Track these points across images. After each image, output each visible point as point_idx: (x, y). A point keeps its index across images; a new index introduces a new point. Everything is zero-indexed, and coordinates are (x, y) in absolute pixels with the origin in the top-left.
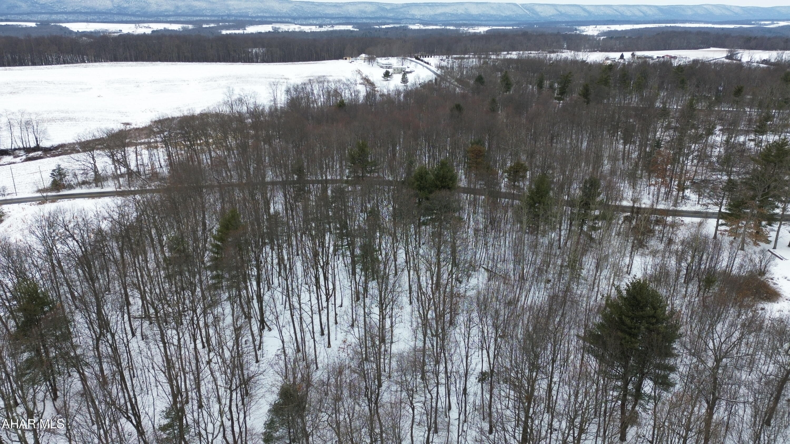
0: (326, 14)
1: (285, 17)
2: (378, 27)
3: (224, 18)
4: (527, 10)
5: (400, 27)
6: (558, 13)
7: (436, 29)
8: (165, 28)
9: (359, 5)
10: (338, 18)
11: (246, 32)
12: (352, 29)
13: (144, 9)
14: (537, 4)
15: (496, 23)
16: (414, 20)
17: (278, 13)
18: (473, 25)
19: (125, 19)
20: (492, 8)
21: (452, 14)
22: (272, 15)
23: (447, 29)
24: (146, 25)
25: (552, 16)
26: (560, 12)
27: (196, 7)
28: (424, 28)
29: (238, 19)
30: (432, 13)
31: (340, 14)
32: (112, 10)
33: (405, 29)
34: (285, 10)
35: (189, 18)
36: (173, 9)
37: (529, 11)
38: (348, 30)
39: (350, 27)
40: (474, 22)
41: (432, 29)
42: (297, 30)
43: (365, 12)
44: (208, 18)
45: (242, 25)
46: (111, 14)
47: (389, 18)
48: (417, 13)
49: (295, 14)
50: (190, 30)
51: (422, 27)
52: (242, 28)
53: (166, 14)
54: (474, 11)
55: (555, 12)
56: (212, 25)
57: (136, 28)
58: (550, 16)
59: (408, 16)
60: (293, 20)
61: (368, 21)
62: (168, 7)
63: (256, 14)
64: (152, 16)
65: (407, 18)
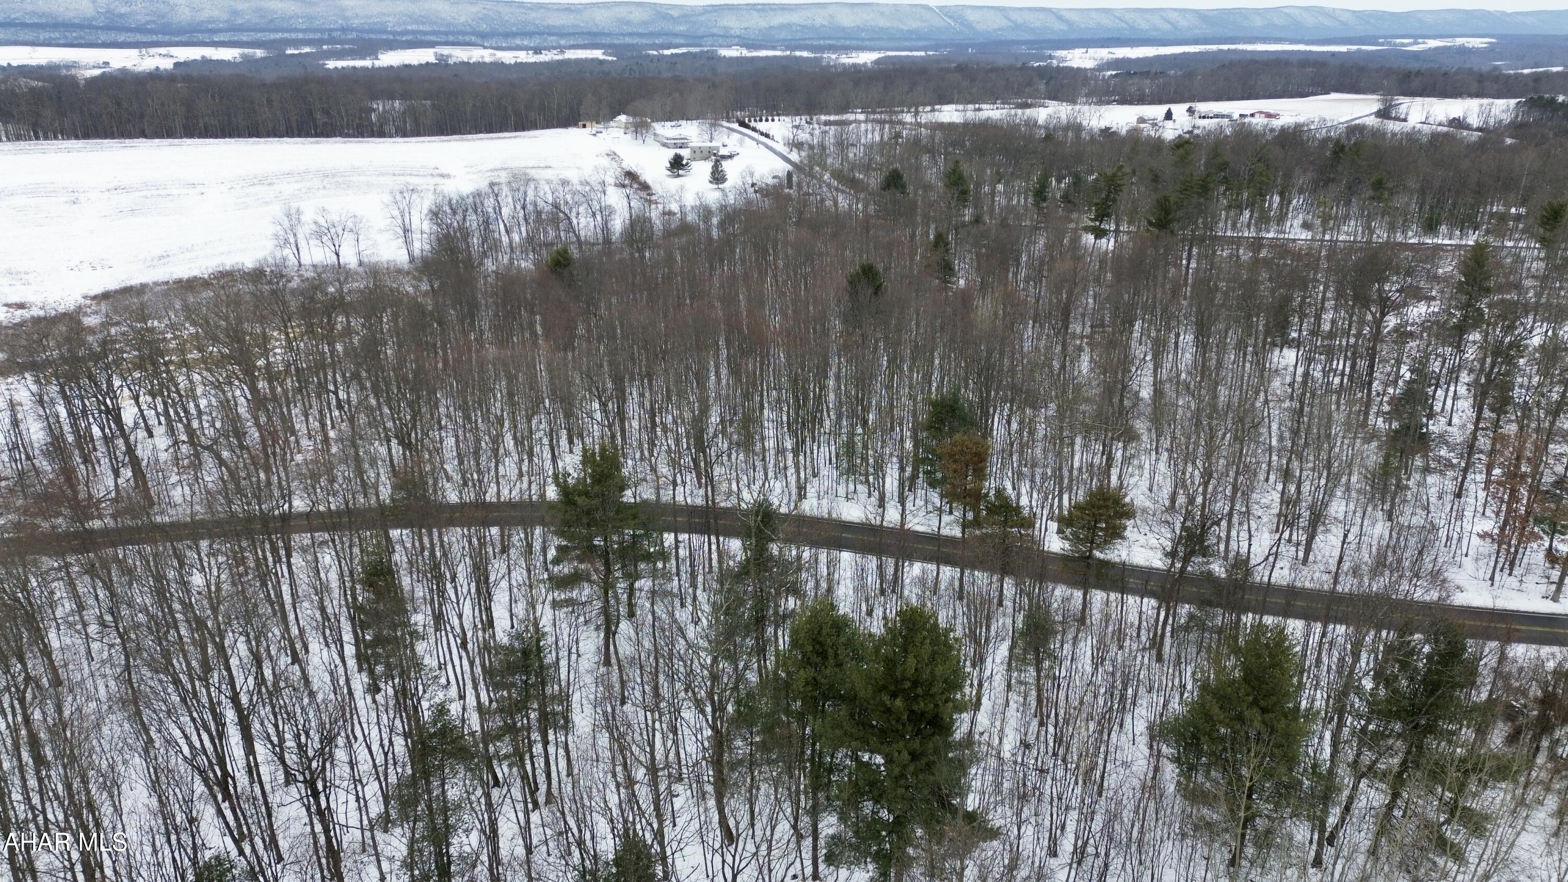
0: (548, 27)
1: (464, 33)
2: (655, 53)
3: (335, 34)
4: (950, 17)
5: (702, 52)
6: (1010, 24)
7: (775, 57)
8: (203, 57)
9: (617, 9)
10: (574, 34)
11: (377, 63)
12: (602, 57)
13: (164, 16)
14: (968, 7)
15: (891, 44)
16: (729, 39)
17: (449, 24)
18: (847, 49)
19: (121, 38)
20: (882, 14)
21: (804, 27)
22: (436, 28)
23: (796, 58)
24: (163, 50)
25: (999, 29)
26: (1014, 22)
27: (275, 12)
28: (749, 55)
29: (366, 36)
30: (763, 24)
31: (577, 26)
32: (94, 19)
33: (712, 57)
34: (463, 19)
35: (259, 35)
36: (225, 17)
37: (955, 20)
38: (593, 60)
39: (598, 54)
40: (848, 42)
41: (767, 58)
42: (488, 59)
43: (628, 23)
44: (301, 36)
45: (370, 48)
46: (90, 27)
47: (676, 35)
48: (733, 24)
49: (484, 27)
50: (257, 61)
51: (745, 53)
52: (370, 55)
53: (210, 26)
54: (847, 20)
55: (1004, 23)
56: (307, 50)
57: (142, 57)
58: (995, 31)
59: (715, 31)
60: (481, 38)
61: (636, 41)
62: (216, 13)
63: (403, 28)
64: (180, 31)
65: (713, 35)
